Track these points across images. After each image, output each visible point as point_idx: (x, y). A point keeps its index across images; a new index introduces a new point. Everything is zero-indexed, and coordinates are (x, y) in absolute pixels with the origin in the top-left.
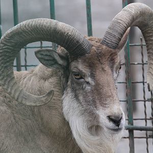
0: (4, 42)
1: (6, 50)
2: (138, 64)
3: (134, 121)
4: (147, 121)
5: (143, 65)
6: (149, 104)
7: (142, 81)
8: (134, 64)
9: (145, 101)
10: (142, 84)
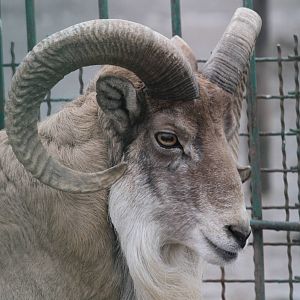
0: (43, 59)
1: (42, 75)
2: (273, 97)
3: (264, 211)
4: (290, 210)
5: (282, 99)
6: (293, 178)
7: (280, 131)
8: (265, 98)
9: (285, 173)
10: (280, 137)
